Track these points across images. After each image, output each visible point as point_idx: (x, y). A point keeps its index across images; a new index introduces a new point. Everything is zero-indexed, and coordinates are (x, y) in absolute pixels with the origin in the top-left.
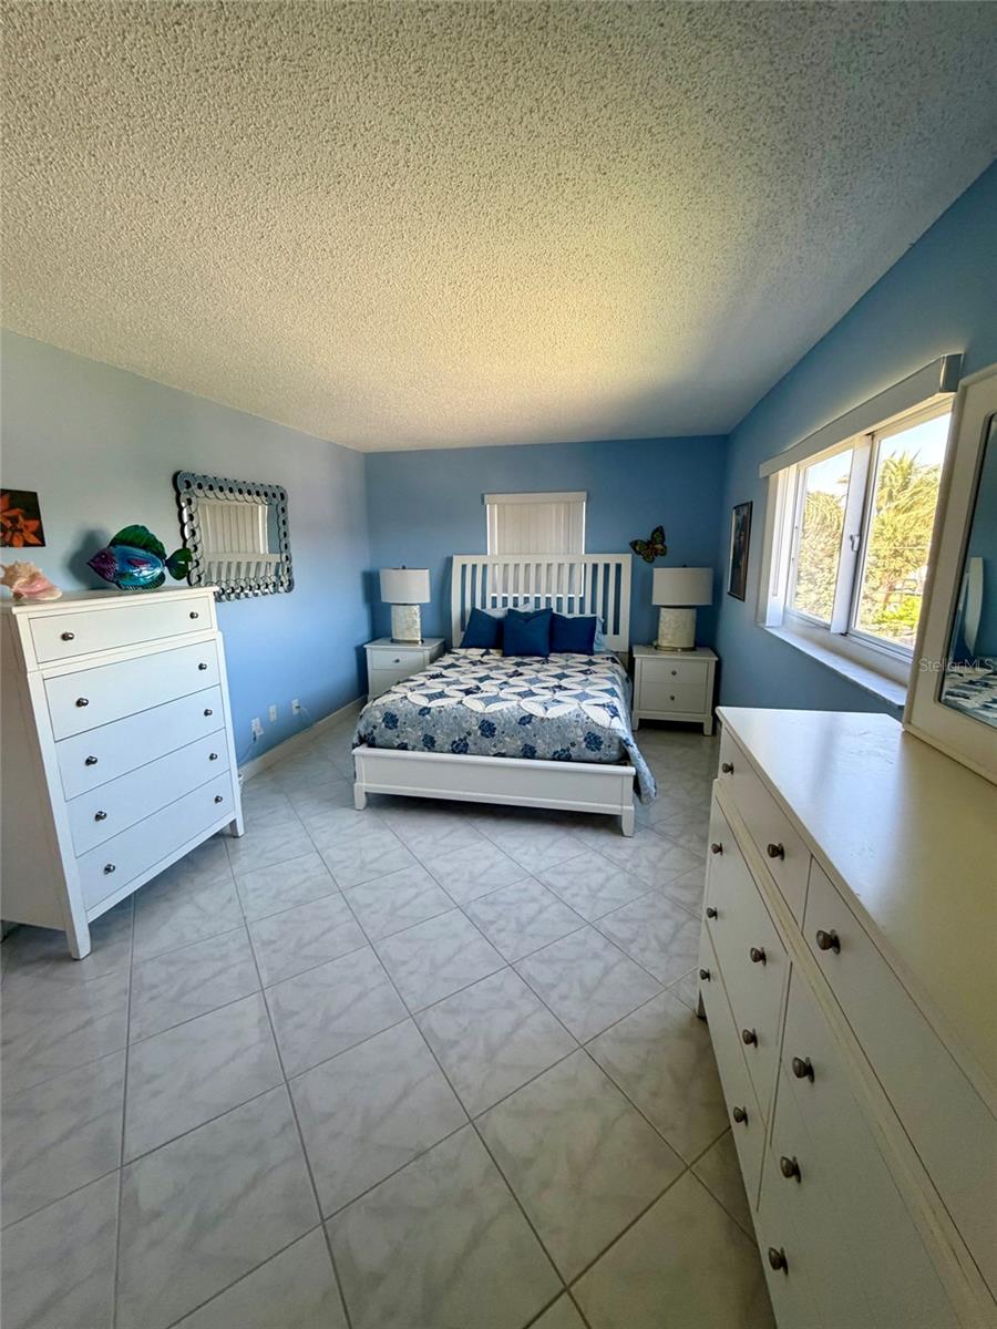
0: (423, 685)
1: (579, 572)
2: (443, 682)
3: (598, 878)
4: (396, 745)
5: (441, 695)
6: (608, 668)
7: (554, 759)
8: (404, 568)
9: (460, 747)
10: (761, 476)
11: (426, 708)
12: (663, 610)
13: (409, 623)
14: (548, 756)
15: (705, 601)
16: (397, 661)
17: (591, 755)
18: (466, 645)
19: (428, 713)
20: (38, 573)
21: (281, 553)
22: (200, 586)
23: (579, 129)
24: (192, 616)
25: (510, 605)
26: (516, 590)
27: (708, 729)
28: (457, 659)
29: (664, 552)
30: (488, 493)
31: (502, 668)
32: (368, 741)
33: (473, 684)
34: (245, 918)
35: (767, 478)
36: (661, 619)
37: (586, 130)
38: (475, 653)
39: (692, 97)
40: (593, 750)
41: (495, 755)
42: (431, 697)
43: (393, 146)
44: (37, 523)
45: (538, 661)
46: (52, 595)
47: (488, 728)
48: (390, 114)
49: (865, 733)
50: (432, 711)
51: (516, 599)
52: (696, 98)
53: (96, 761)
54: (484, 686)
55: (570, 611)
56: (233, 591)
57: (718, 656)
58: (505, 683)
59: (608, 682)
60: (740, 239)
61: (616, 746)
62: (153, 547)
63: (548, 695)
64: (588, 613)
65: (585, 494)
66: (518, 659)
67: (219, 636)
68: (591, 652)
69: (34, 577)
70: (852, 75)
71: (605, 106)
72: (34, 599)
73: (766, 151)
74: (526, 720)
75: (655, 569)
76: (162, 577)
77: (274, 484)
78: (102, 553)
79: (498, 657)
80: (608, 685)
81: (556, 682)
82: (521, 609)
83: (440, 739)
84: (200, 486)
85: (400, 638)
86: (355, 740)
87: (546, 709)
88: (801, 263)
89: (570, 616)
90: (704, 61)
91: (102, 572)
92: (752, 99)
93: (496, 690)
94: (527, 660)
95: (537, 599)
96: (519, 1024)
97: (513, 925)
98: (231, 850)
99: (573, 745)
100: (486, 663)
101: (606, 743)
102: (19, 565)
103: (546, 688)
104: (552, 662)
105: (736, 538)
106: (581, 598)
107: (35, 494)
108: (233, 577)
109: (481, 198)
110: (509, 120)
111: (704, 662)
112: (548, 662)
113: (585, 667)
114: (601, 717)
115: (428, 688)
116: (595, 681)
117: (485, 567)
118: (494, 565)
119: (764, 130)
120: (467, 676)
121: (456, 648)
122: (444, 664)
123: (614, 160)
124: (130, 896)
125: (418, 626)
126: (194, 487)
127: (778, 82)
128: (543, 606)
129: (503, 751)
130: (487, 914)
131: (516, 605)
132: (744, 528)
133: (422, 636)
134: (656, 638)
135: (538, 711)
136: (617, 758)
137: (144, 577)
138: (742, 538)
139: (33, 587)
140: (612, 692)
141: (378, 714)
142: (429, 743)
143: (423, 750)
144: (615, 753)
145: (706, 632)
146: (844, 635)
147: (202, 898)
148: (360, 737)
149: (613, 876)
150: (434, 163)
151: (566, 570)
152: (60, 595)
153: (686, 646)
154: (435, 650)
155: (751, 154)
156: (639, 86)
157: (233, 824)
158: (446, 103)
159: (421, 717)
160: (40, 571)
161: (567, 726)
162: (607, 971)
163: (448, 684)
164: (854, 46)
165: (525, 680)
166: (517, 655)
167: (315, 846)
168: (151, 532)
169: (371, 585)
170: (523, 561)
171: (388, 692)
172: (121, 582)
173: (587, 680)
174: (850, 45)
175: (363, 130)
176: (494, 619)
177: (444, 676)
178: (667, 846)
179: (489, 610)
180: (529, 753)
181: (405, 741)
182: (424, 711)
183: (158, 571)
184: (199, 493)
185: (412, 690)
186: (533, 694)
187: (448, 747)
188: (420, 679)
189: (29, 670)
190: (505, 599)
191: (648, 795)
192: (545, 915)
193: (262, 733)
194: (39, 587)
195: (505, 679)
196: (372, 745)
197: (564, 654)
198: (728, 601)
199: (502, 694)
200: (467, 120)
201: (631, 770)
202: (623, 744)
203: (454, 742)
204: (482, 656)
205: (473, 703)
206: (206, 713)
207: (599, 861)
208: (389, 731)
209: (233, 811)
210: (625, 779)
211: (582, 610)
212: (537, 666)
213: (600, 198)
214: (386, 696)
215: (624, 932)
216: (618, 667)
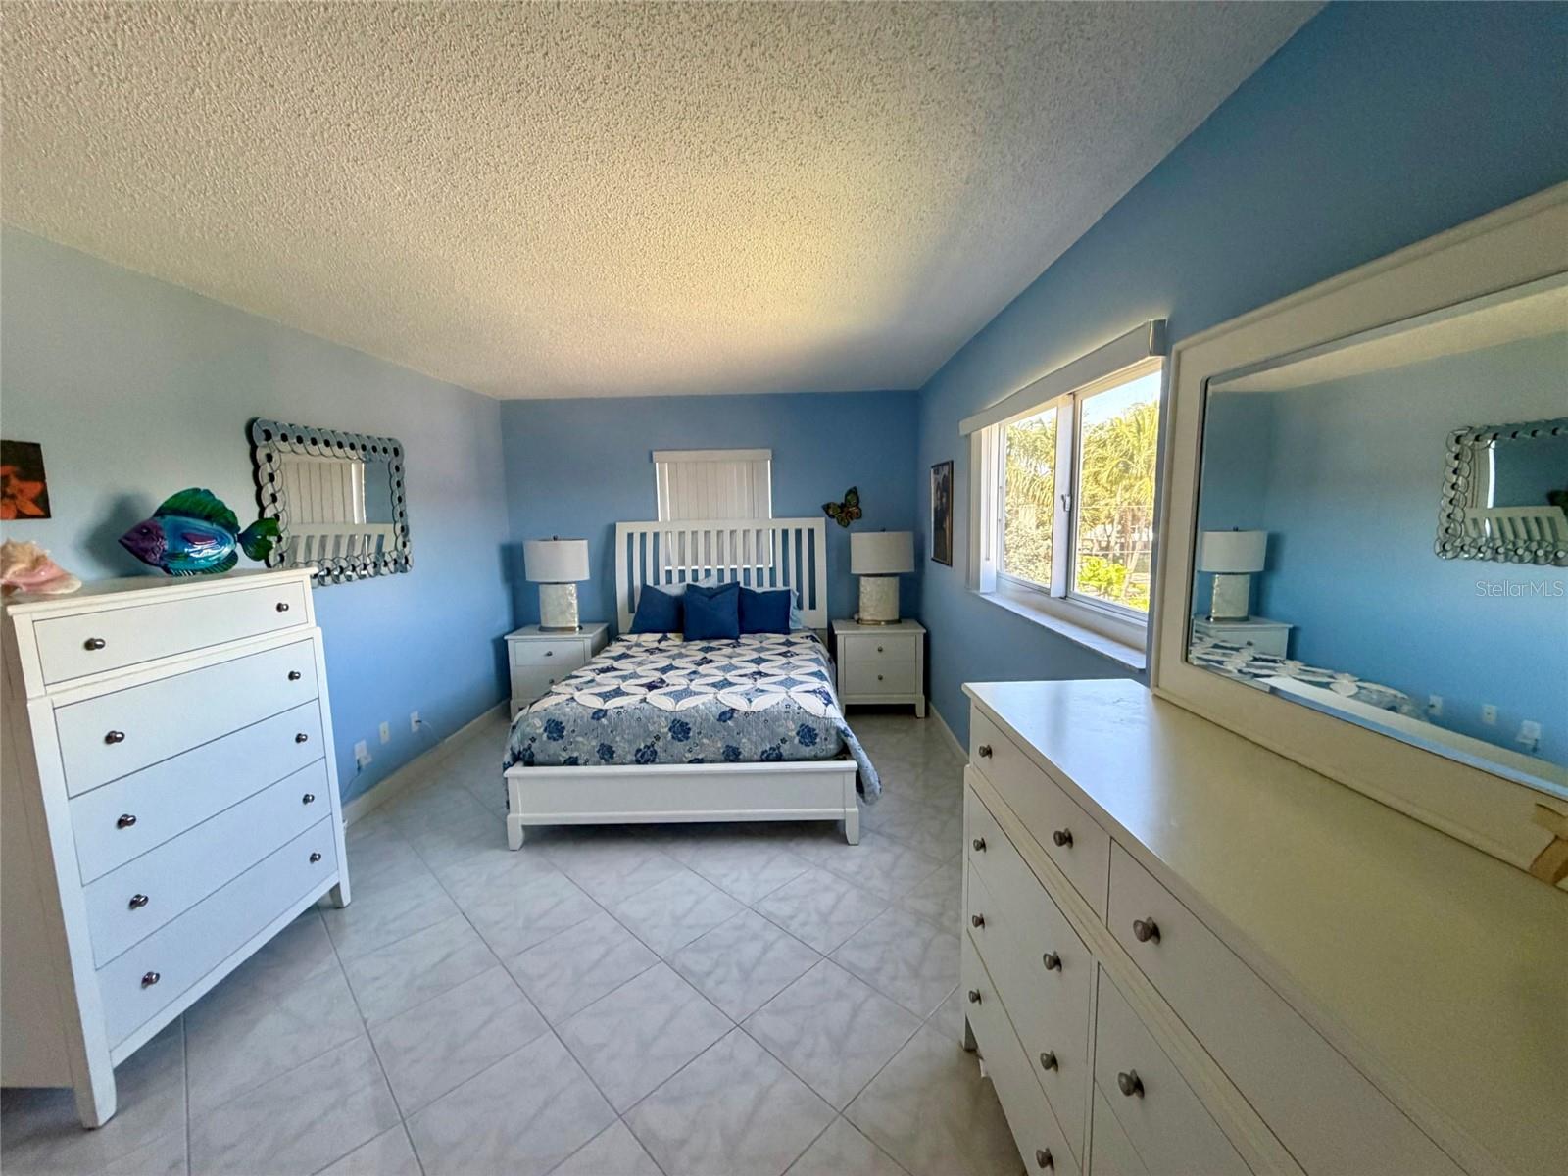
0: (592, 681)
1: (767, 540)
2: (617, 677)
3: (827, 899)
4: (563, 760)
5: (618, 692)
6: (811, 648)
7: (762, 761)
8: (555, 539)
9: (646, 756)
10: (963, 433)
11: (601, 710)
12: (863, 579)
13: (564, 605)
14: (755, 757)
15: (907, 567)
16: (549, 654)
17: (807, 751)
18: (637, 629)
19: (604, 716)
20: (44, 556)
21: (395, 523)
22: (284, 569)
23: (800, 70)
24: (280, 607)
25: (689, 580)
26: (695, 562)
27: (920, 711)
28: (629, 647)
29: (859, 516)
30: (656, 450)
31: (687, 656)
32: (525, 758)
33: (655, 676)
34: (365, 1022)
35: (968, 437)
36: (862, 589)
37: (807, 71)
38: (650, 639)
39: (916, 54)
40: (807, 745)
41: (690, 762)
42: (606, 696)
43: (591, 60)
44: (39, 486)
45: (728, 645)
46: (66, 587)
47: (680, 729)
48: (593, 27)
49: (1118, 701)
50: (609, 713)
51: (695, 572)
52: (921, 55)
53: (134, 821)
54: (669, 677)
55: (760, 583)
56: (329, 572)
57: (925, 628)
58: (694, 673)
59: (815, 665)
60: (949, 194)
61: (834, 737)
62: (220, 518)
63: (748, 684)
64: (780, 586)
65: (769, 452)
66: (704, 644)
67: (318, 633)
68: (786, 631)
69: (38, 562)
70: (1063, 55)
71: (830, 51)
72: (37, 593)
73: (982, 114)
74: (727, 715)
75: (852, 535)
76: (232, 558)
77: (385, 436)
78: (143, 526)
79: (678, 642)
80: (815, 668)
81: (753, 668)
82: (703, 583)
83: (621, 747)
84: (284, 438)
85: (552, 625)
86: (507, 758)
87: (750, 701)
88: (1003, 222)
89: (759, 590)
90: (932, 21)
91: (142, 554)
92: (973, 63)
93: (684, 682)
94: (714, 644)
95: (721, 571)
96: (761, 1099)
97: (735, 973)
98: (331, 927)
99: (784, 741)
100: (665, 651)
101: (823, 735)
102: (13, 546)
103: (745, 676)
104: (744, 644)
105: (936, 499)
106: (771, 569)
107: (37, 446)
108: (329, 555)
109: (685, 125)
110: (727, 50)
111: (912, 635)
112: (738, 645)
113: (784, 649)
114: (814, 705)
115: (599, 685)
116: (799, 663)
117: (656, 535)
118: (667, 533)
119: (982, 94)
120: (644, 667)
121: (624, 634)
122: (613, 654)
123: (832, 104)
124: (179, 1017)
125: (575, 609)
126: (277, 438)
127: (998, 51)
128: (728, 580)
129: (700, 756)
130: (698, 963)
131: (695, 579)
132: (946, 488)
133: (581, 621)
134: (858, 611)
135: (741, 704)
136: (835, 751)
137: (206, 558)
138: (944, 500)
139: (34, 576)
140: (819, 675)
141: (538, 723)
142: (607, 754)
143: (598, 764)
144: (832, 746)
145: (911, 603)
146: (1065, 597)
147: (294, 1002)
148: (513, 753)
149: (844, 894)
150: (637, 83)
151: (753, 537)
152: (78, 585)
153: (890, 618)
154: (597, 639)
155: (967, 115)
156: (866, 36)
157: (335, 890)
158: (660, 24)
159: (594, 722)
160: (48, 552)
161: (777, 719)
162: (855, 1013)
163: (624, 678)
164: (1067, 29)
165: (717, 668)
166: (702, 638)
167: (458, 907)
168: (217, 497)
169: (513, 561)
170: (701, 528)
171: (548, 693)
172: (170, 565)
173: (789, 663)
174: (1064, 28)
175: (558, 39)
176: (671, 597)
177: (616, 670)
178: (898, 849)
179: (663, 586)
180: (733, 755)
181: (575, 754)
182: (599, 714)
183: (226, 550)
184: (284, 446)
185: (579, 690)
186: (731, 684)
187: (631, 757)
188: (587, 674)
189: (29, 696)
190: (682, 572)
191: (873, 792)
192: (771, 955)
193: (370, 760)
194: (44, 575)
195: (693, 668)
196: (530, 763)
197: (757, 635)
198: (932, 568)
199: (693, 687)
200: (681, 45)
201: (852, 765)
202: (840, 733)
203: (639, 750)
204: (659, 641)
205: (659, 700)
206: (299, 739)
207: (826, 878)
208: (554, 743)
209: (337, 873)
210: (846, 776)
211: (773, 583)
212: (728, 650)
213: (814, 141)
214: (546, 699)
215: (867, 961)
216: (821, 647)
